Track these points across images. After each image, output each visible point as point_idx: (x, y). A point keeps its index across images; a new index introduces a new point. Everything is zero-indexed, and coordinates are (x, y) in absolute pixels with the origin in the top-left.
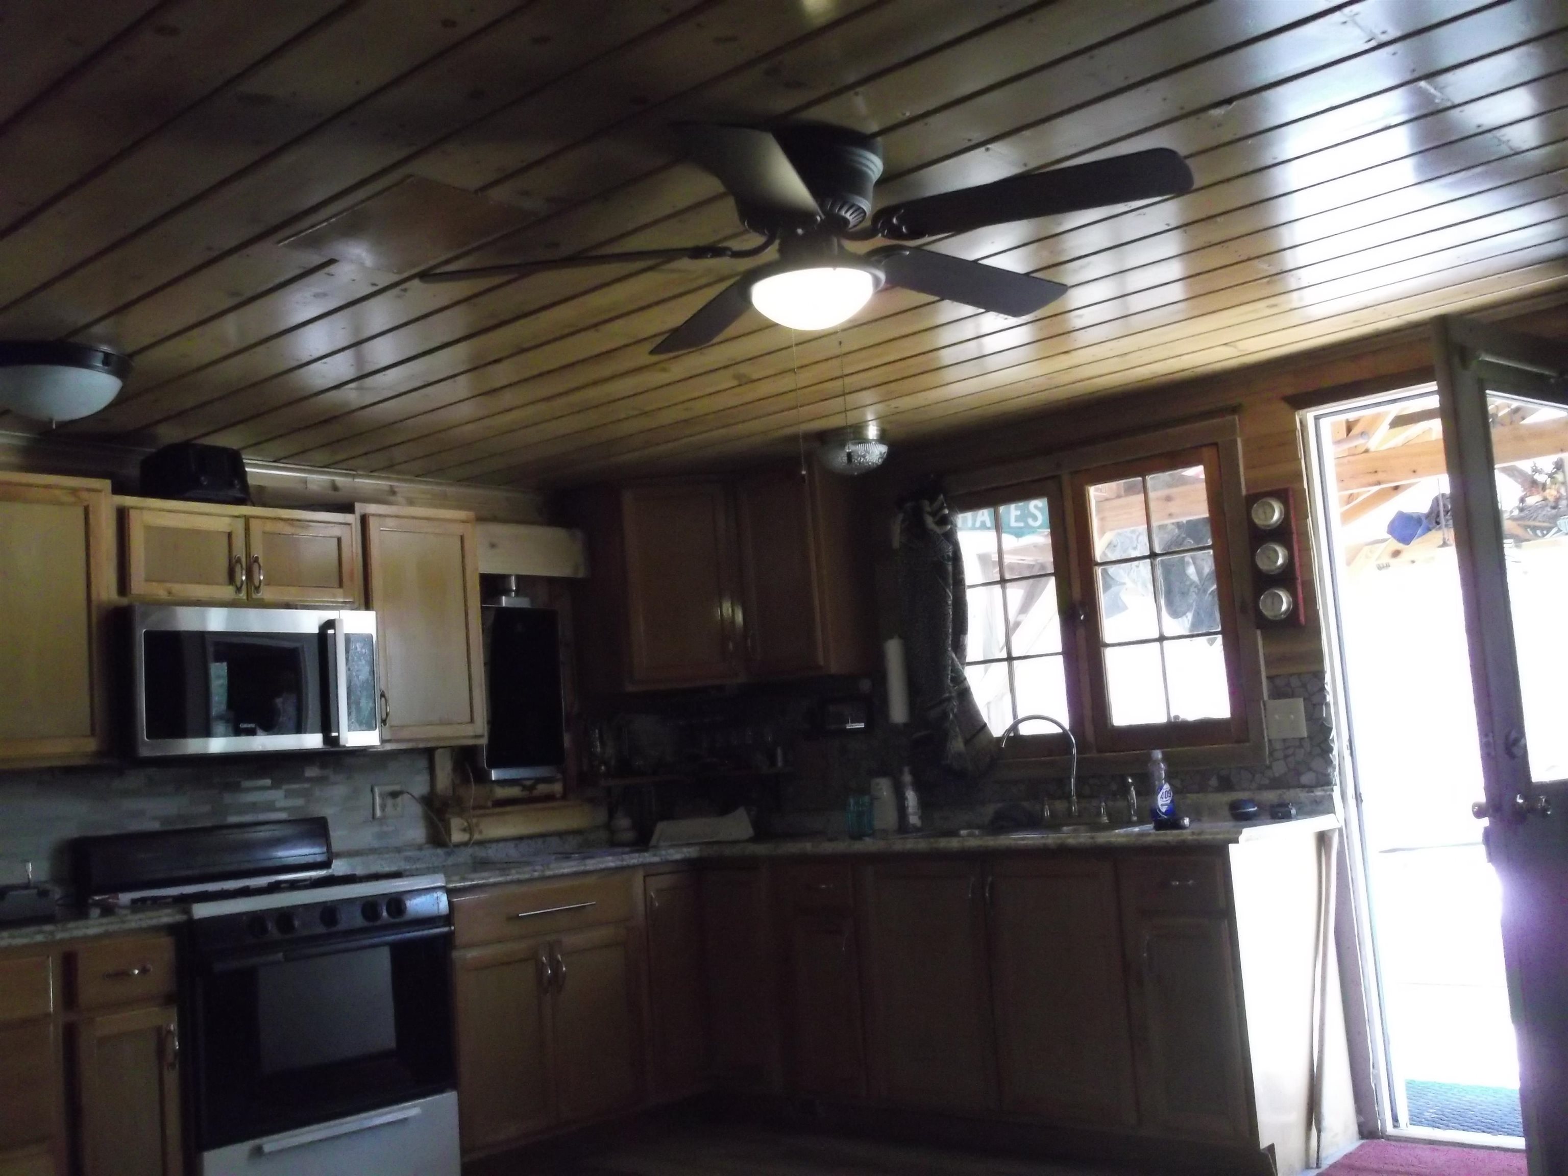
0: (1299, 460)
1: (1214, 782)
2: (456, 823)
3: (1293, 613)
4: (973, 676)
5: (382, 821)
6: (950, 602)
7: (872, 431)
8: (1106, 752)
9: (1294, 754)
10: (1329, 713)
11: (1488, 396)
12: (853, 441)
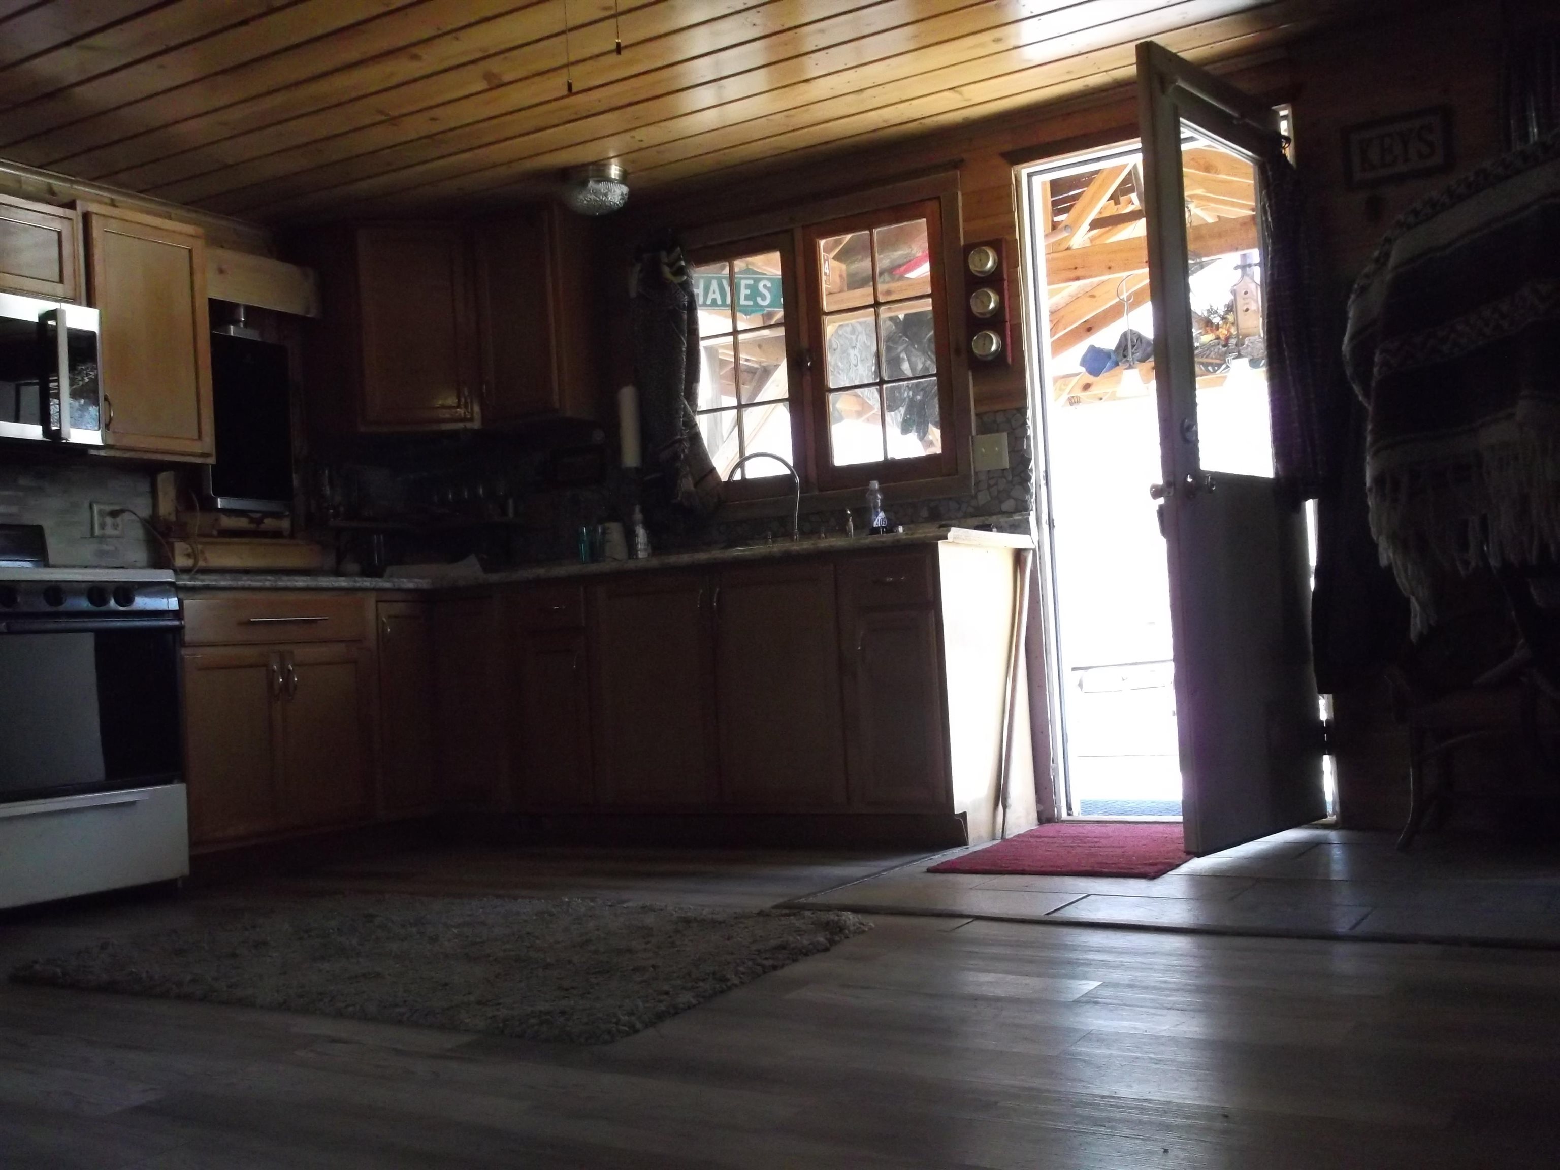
0: (1012, 213)
1: (925, 513)
2: (180, 547)
3: (1001, 353)
4: (703, 423)
5: (102, 538)
6: (684, 349)
7: (614, 171)
8: (828, 490)
9: (996, 484)
10: (1029, 446)
11: (1181, 125)
12: (596, 179)
